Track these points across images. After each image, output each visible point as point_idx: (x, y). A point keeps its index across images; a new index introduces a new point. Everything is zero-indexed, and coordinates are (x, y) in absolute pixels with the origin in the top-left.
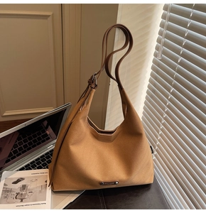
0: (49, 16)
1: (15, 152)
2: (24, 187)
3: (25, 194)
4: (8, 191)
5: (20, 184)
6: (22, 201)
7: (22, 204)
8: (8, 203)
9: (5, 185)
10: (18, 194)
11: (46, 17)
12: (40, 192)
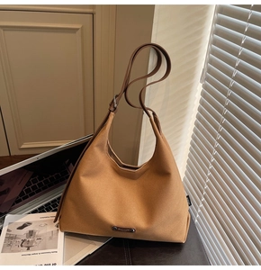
0: (78, 29)
1: (28, 191)
2: (31, 233)
3: (33, 241)
4: (12, 238)
5: (26, 230)
6: (28, 249)
8: (12, 251)
9: (8, 230)
10: (23, 241)
11: (74, 30)
12: (51, 238)
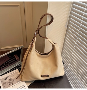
2: (10, 80)
7: (13, 85)
9: (1, 82)
